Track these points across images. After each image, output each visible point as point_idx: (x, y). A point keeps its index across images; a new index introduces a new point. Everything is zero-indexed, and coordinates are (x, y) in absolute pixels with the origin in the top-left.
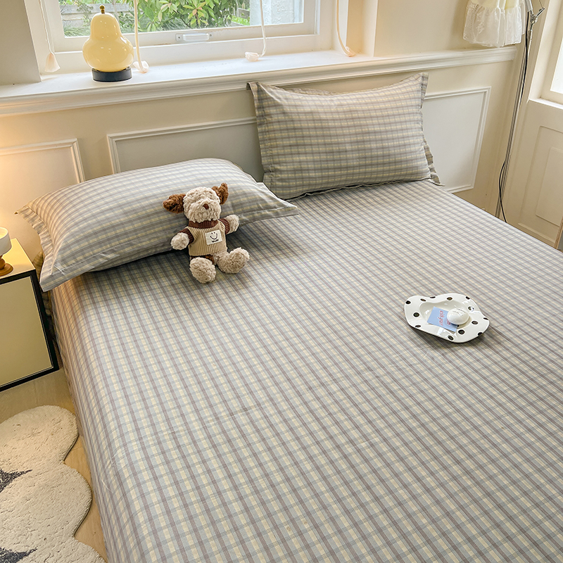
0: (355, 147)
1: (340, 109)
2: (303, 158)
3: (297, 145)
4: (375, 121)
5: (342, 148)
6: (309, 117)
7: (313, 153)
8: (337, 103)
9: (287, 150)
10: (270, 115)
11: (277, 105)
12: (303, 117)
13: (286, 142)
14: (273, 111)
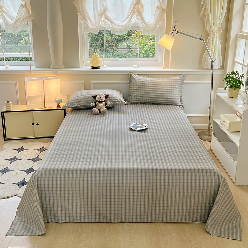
0: (153, 92)
1: (152, 82)
2: (137, 93)
3: (137, 89)
4: (161, 86)
5: (149, 92)
6: (141, 83)
7: (140, 92)
8: (151, 80)
9: (134, 91)
10: (132, 81)
11: (134, 79)
12: (140, 82)
13: (134, 88)
14: (133, 80)
